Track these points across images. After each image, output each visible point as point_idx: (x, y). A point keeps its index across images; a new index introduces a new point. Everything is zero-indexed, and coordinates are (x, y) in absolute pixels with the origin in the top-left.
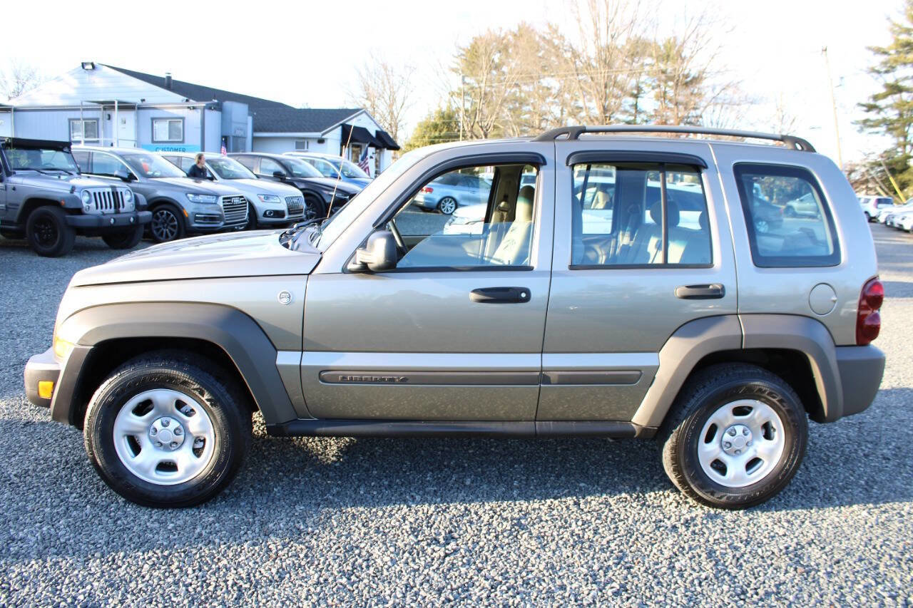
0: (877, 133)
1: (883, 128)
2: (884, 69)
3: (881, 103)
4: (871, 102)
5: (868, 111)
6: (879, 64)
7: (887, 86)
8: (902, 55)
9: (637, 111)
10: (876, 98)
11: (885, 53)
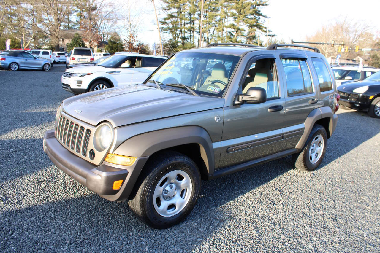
0: (166, 33)
1: (168, 31)
2: (167, 9)
3: (167, 21)
4: (164, 21)
5: (162, 24)
6: (166, 6)
7: (169, 15)
8: (173, 4)
9: (69, 21)
10: (165, 19)
11: (168, 3)
